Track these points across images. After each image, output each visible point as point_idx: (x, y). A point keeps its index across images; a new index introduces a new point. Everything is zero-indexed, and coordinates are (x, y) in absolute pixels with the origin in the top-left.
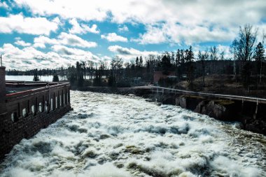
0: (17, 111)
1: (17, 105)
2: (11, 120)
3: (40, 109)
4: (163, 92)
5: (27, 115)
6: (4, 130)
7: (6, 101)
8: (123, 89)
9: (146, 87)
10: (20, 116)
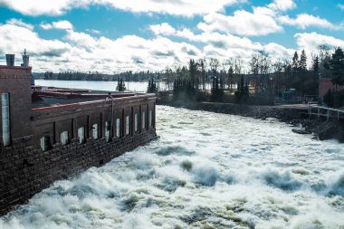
0: (51, 135)
1: (52, 125)
2: (39, 147)
3: (95, 134)
4: (328, 115)
5: (69, 142)
6: (25, 162)
7: (32, 118)
8: (259, 109)
9: (302, 106)
10: (55, 143)
